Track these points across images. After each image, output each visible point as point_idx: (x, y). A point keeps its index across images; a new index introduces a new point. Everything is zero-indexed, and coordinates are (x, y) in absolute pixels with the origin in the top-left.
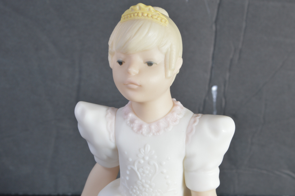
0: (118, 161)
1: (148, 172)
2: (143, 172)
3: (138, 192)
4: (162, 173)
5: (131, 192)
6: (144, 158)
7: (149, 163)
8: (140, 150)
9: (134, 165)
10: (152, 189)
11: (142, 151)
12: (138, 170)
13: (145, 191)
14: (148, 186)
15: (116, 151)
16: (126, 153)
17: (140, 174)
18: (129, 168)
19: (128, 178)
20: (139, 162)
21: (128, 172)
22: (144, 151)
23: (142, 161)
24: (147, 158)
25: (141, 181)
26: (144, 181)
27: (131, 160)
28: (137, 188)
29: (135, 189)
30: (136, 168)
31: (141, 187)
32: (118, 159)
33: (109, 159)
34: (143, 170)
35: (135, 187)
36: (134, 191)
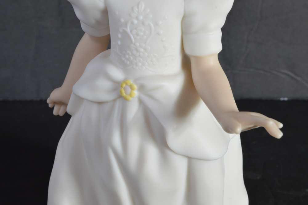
0: (108, 28)
1: (142, 34)
2: (137, 34)
3: (132, 58)
4: (158, 34)
5: (123, 59)
6: (137, 18)
7: (143, 23)
8: (132, 9)
9: (126, 26)
10: (147, 54)
11: (136, 9)
12: (131, 31)
13: (139, 56)
14: (142, 50)
15: (105, 12)
16: (117, 13)
17: (134, 37)
18: (121, 31)
19: (119, 43)
20: (132, 23)
21: (120, 36)
22: (137, 10)
23: (136, 22)
24: (141, 18)
25: (134, 44)
26: (138, 44)
27: (122, 20)
28: (130, 54)
29: (128, 54)
30: (128, 30)
31: (135, 52)
32: (108, 24)
33: (98, 23)
34: (136, 31)
35: (128, 52)
36: (127, 56)
